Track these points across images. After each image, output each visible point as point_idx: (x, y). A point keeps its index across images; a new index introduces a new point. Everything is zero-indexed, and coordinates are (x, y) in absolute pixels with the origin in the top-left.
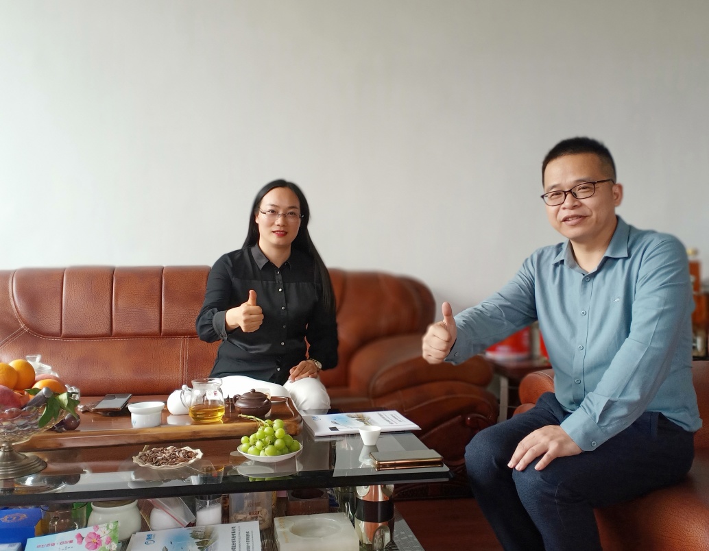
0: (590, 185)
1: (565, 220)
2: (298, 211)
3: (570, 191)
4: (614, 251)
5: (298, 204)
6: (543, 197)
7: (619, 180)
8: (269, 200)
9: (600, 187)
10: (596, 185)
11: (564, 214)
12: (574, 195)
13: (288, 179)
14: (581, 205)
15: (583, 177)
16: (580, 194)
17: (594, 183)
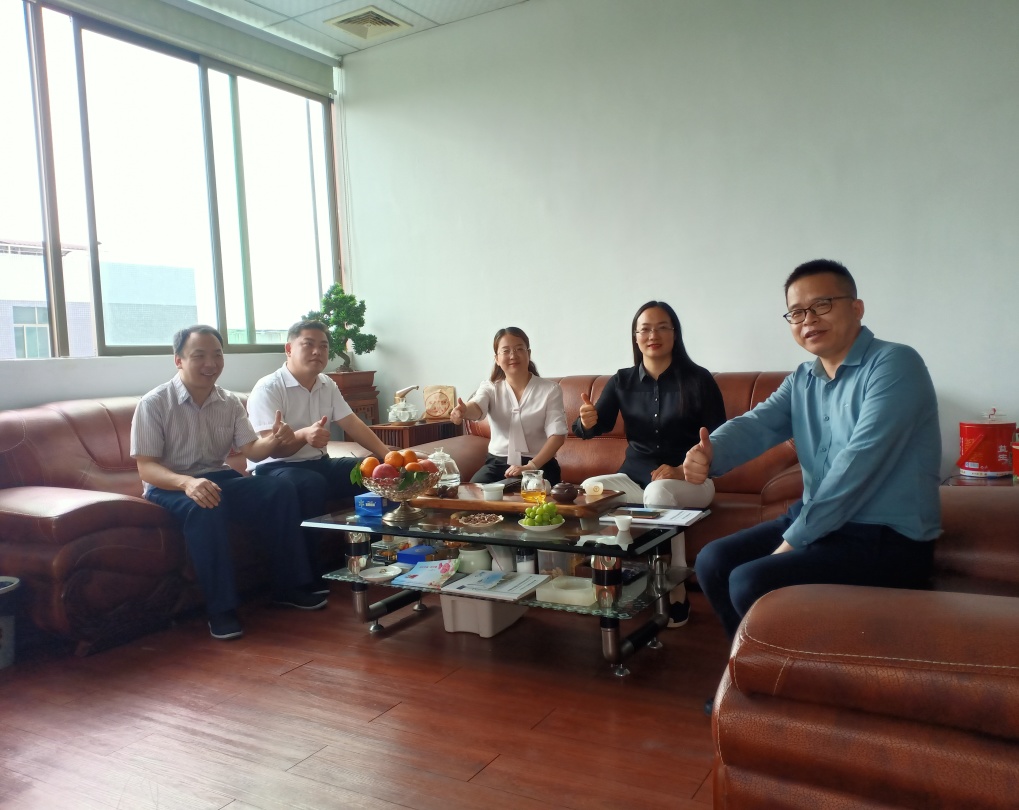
0: (829, 302)
1: (808, 336)
2: (669, 325)
3: (809, 309)
4: (849, 360)
5: (668, 319)
6: (785, 316)
7: (859, 296)
8: (642, 319)
9: (839, 304)
10: (833, 302)
11: (806, 330)
12: (814, 312)
13: (658, 299)
14: (820, 320)
15: (820, 295)
16: (819, 311)
17: (830, 300)
